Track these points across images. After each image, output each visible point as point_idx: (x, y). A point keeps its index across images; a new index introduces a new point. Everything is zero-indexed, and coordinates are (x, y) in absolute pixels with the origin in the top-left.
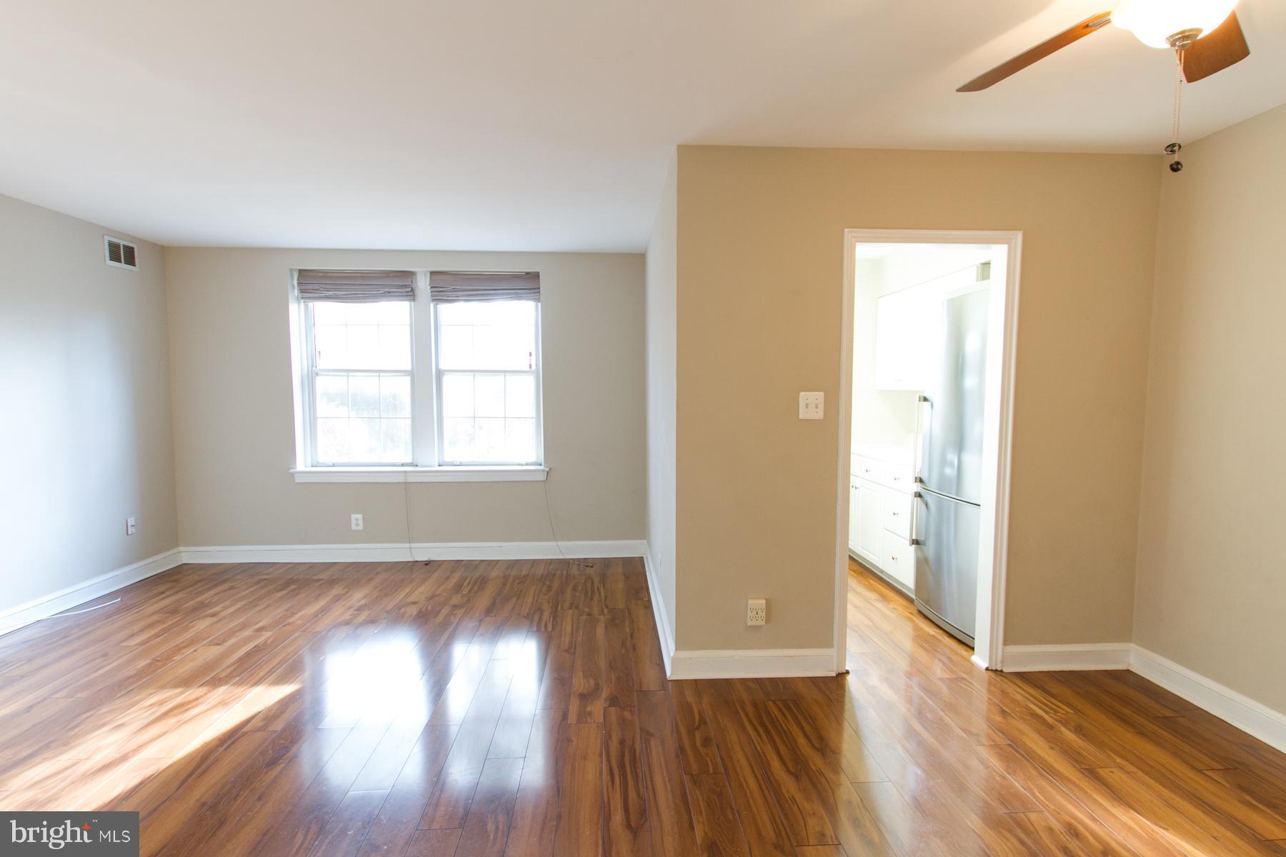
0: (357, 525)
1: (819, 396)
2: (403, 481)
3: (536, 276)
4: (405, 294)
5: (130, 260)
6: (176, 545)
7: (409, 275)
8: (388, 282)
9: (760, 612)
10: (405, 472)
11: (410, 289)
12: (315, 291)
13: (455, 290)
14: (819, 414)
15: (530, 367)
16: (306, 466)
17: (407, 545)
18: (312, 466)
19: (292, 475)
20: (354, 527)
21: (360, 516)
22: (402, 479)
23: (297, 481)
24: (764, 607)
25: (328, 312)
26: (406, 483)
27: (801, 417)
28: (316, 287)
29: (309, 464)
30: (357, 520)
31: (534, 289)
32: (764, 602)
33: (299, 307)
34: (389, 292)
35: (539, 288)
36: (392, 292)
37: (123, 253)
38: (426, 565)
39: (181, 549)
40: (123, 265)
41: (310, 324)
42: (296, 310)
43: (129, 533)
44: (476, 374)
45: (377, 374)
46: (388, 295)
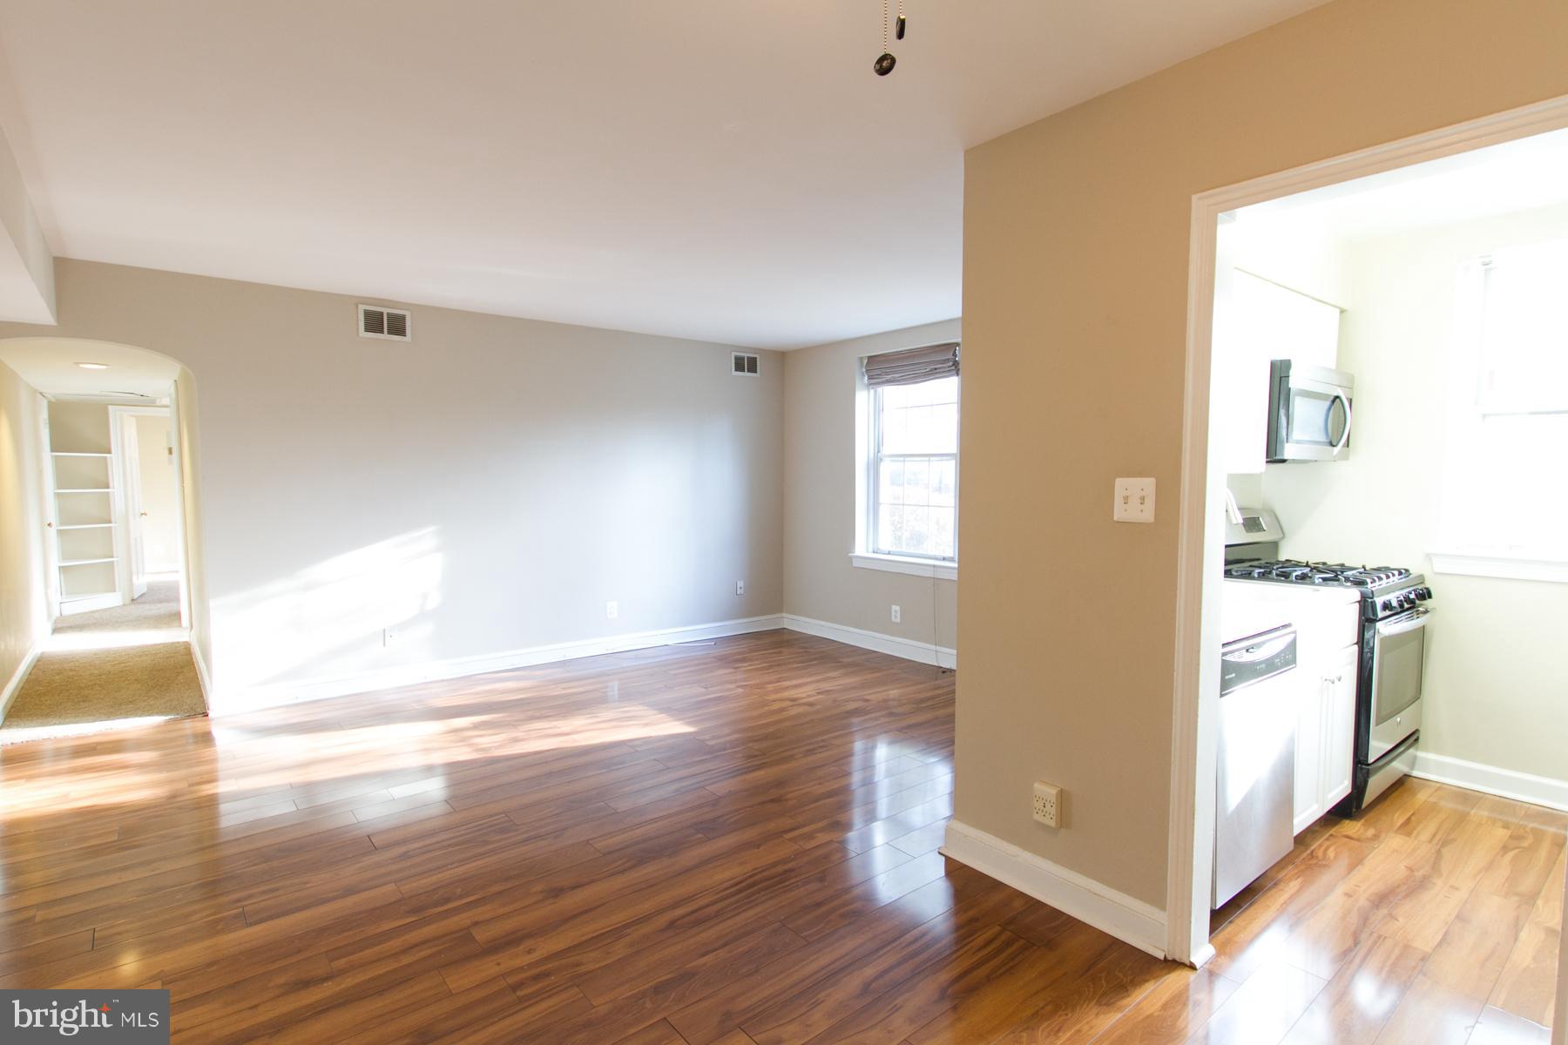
0: (896, 617)
1: (1148, 484)
2: (932, 576)
5: (752, 368)
6: (781, 611)
9: (1048, 805)
10: (934, 566)
11: (951, 363)
14: (1147, 514)
16: (868, 551)
17: (933, 647)
18: (874, 552)
19: (851, 558)
20: (893, 619)
21: (898, 608)
22: (929, 574)
23: (854, 565)
24: (1053, 800)
25: (895, 395)
26: (934, 578)
27: (1115, 519)
28: (878, 372)
29: (871, 550)
30: (896, 611)
32: (1054, 791)
33: (869, 394)
34: (936, 369)
36: (940, 368)
37: (746, 364)
38: (944, 672)
39: (784, 615)
40: (746, 374)
41: (878, 410)
42: (863, 399)
43: (738, 593)
45: (927, 459)
46: (933, 373)
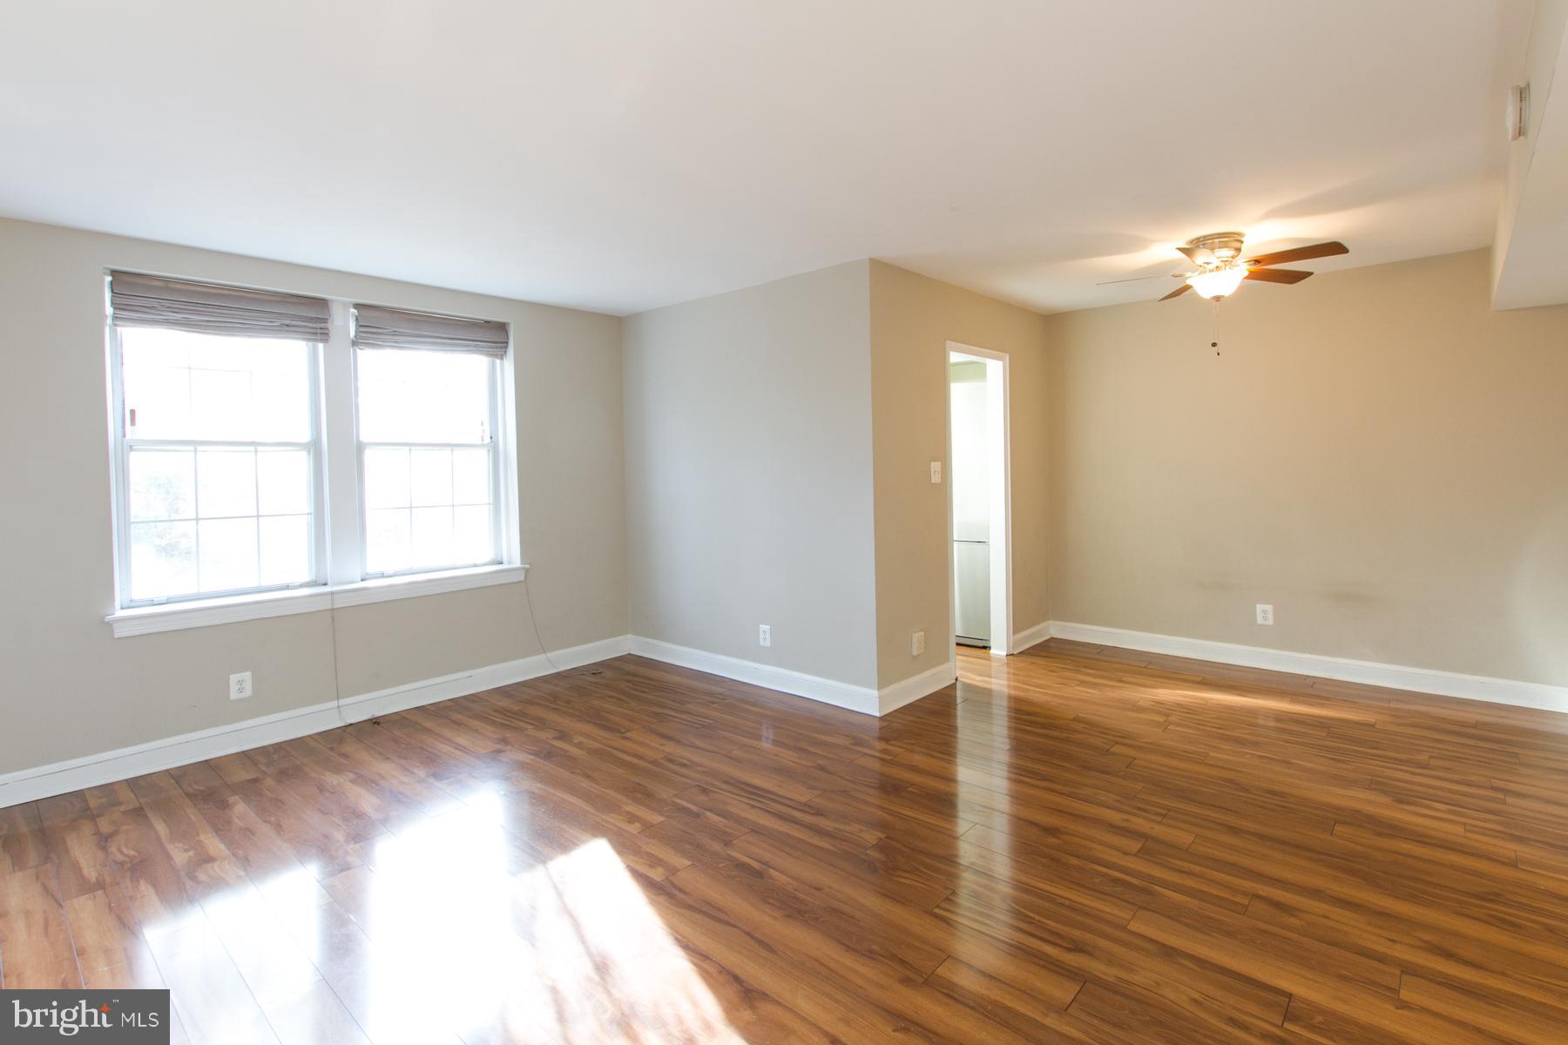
2: (328, 607)
3: (502, 328)
4: (319, 331)
7: (322, 303)
8: (291, 311)
10: (332, 593)
12: (144, 310)
13: (395, 334)
15: (483, 440)
16: (120, 607)
17: (334, 704)
18: (127, 607)
19: (109, 625)
21: (245, 676)
22: (325, 605)
26: (333, 610)
29: (120, 604)
31: (500, 343)
34: (289, 325)
35: (507, 343)
36: (294, 326)
44: (412, 448)
45: (252, 448)
46: (285, 328)
